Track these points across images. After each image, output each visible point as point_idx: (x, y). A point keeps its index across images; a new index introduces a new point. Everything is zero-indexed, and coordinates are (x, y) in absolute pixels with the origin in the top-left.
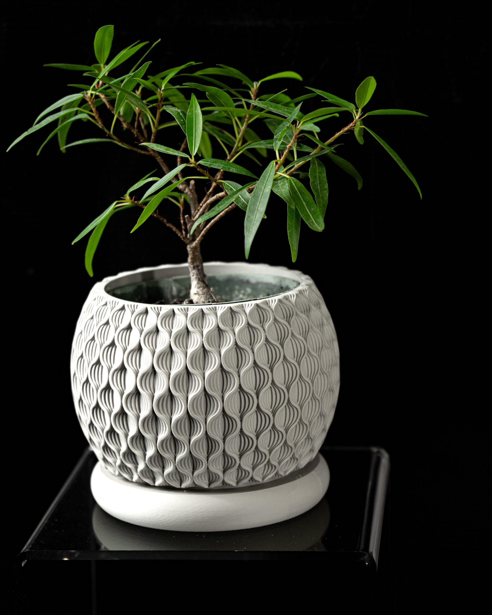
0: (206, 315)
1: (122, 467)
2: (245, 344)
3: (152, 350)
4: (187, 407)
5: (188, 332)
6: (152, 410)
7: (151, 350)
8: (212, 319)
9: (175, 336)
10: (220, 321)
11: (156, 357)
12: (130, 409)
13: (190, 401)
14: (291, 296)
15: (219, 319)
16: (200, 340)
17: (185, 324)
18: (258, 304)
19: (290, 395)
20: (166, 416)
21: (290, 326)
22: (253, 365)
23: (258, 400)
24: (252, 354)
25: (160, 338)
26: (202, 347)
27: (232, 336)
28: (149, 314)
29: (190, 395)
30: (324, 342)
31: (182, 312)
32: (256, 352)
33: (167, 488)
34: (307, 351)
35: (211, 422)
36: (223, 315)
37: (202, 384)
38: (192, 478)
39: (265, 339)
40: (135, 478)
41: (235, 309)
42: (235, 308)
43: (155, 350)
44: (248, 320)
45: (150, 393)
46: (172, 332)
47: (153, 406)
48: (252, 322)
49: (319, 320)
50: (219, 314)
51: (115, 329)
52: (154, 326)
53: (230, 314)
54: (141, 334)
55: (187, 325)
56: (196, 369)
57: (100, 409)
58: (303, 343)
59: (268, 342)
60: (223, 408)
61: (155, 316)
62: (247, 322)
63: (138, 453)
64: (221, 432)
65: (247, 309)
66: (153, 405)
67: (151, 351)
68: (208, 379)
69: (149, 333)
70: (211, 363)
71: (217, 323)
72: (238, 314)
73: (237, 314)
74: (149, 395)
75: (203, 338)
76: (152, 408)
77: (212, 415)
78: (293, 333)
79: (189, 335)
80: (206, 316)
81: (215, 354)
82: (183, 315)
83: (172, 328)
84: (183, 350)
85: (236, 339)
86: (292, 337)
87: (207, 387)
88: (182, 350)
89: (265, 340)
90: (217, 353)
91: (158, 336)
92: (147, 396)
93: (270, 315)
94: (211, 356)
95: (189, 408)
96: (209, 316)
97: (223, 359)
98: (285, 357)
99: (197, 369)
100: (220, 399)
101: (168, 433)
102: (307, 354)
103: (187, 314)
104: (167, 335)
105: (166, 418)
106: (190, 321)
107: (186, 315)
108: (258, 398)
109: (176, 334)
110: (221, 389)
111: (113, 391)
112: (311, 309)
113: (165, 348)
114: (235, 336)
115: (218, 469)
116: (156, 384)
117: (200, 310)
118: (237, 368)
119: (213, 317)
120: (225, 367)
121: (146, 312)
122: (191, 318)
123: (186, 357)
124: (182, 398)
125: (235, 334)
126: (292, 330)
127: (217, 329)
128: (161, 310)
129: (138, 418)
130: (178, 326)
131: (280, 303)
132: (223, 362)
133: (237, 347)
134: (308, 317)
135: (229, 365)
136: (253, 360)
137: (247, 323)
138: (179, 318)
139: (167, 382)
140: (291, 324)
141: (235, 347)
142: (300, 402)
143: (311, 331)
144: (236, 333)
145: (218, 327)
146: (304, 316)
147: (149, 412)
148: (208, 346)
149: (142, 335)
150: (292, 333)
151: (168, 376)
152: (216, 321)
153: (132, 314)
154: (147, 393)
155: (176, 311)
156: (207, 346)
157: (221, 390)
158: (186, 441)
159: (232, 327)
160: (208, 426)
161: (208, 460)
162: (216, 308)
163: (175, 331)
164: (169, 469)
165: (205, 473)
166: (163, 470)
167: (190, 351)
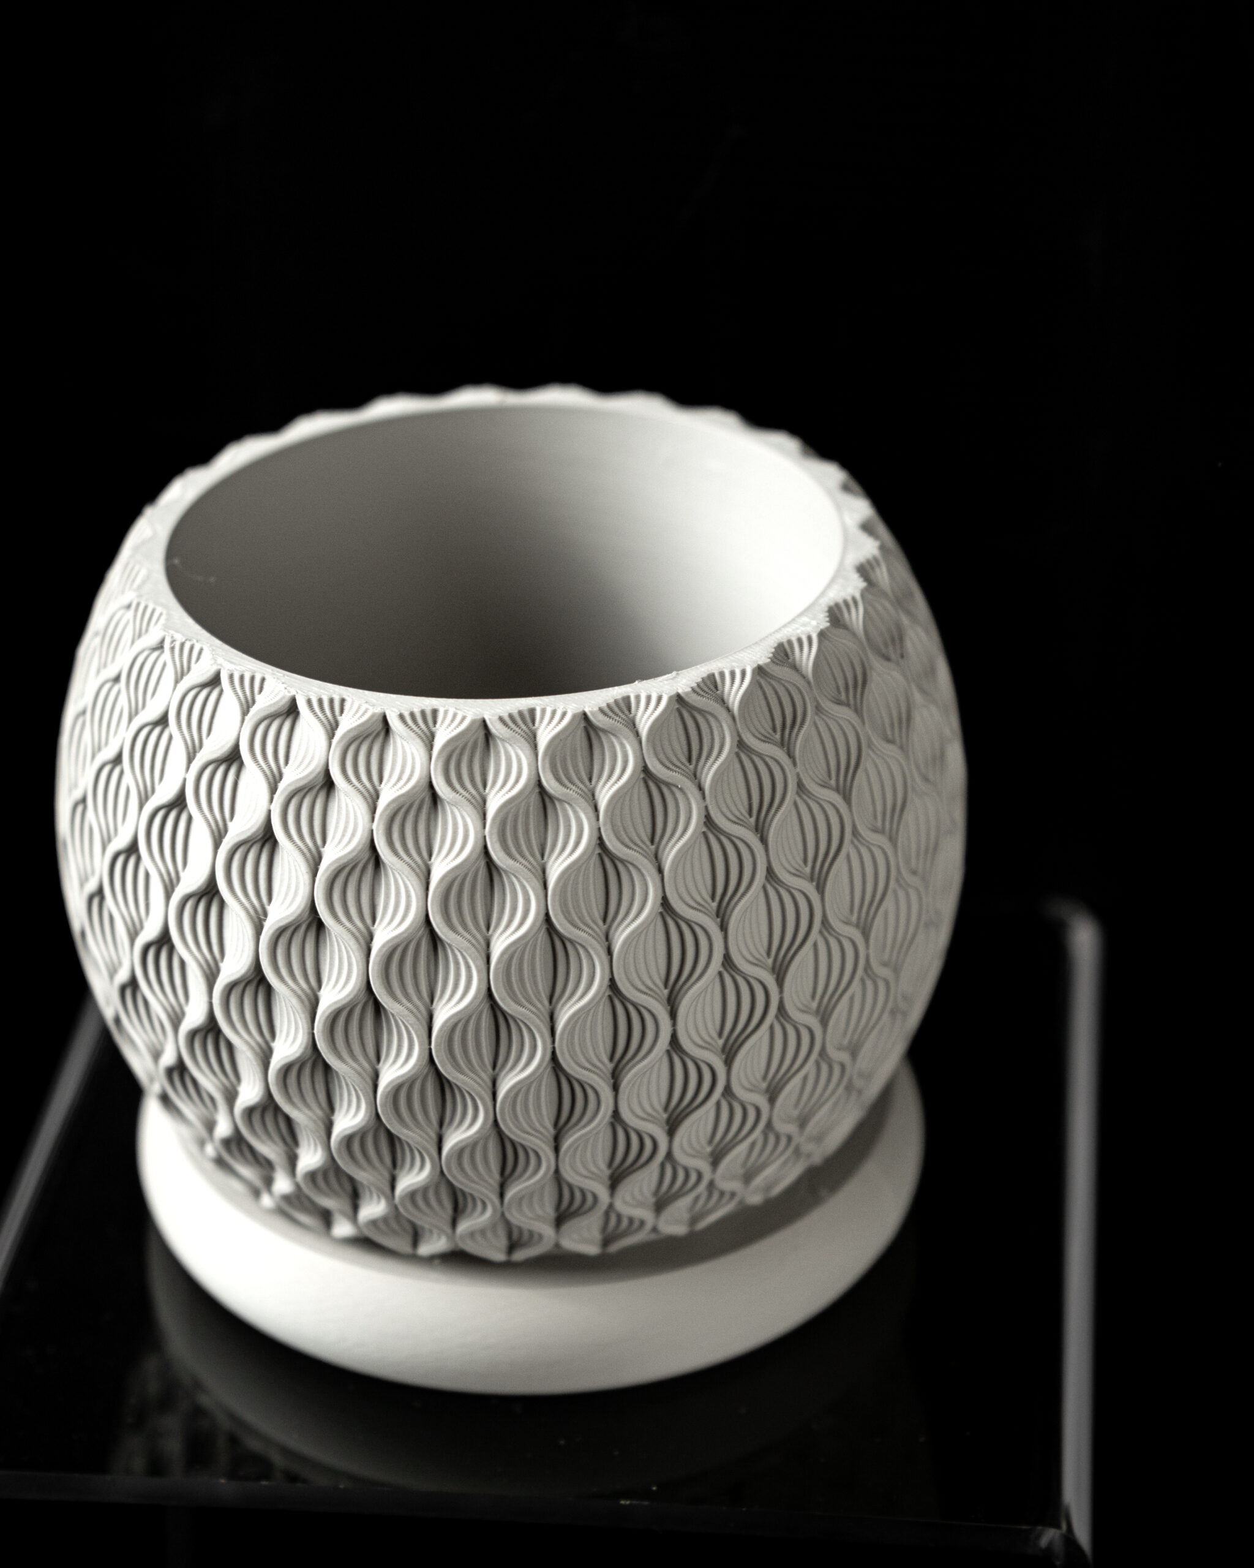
0: (499, 743)
1: (236, 1143)
2: (632, 841)
3: (309, 850)
4: (430, 1050)
5: (435, 798)
6: (310, 1043)
7: (305, 850)
8: (518, 757)
9: (388, 812)
10: (547, 765)
11: (324, 879)
12: (239, 1025)
13: (441, 1030)
14: (800, 641)
15: (544, 759)
16: (476, 833)
17: (425, 773)
18: (683, 695)
19: (786, 994)
20: (360, 1065)
21: (795, 764)
22: (661, 910)
23: (674, 1024)
24: (657, 878)
25: (339, 812)
26: (482, 856)
27: (588, 819)
28: (300, 723)
29: (439, 1008)
30: (913, 779)
31: (414, 727)
32: (670, 871)
34: (851, 832)
35: (512, 1094)
37: (480, 980)
38: (452, 1238)
39: (703, 819)
40: (284, 1185)
41: (599, 720)
42: (601, 717)
43: (322, 849)
44: (644, 759)
45: (303, 990)
46: (378, 797)
47: (313, 1034)
48: (659, 766)
49: (898, 701)
50: (544, 736)
51: (188, 754)
52: (318, 770)
53: (584, 735)
54: (273, 792)
55: (430, 778)
56: (460, 929)
57: (172, 949)
58: (838, 811)
59: (714, 828)
60: (554, 1053)
61: (321, 735)
62: (641, 765)
64: (549, 1119)
65: (642, 717)
66: (315, 1031)
67: (308, 855)
68: (501, 966)
69: (300, 792)
70: (514, 909)
71: (534, 772)
72: (612, 737)
73: (606, 735)
74: (299, 997)
75: (484, 827)
76: (311, 1040)
77: (516, 1075)
78: (803, 785)
79: (439, 807)
80: (496, 746)
81: (528, 882)
82: (418, 741)
83: (381, 780)
84: (416, 863)
85: (599, 829)
86: (800, 796)
87: (497, 991)
88: (414, 860)
89: (705, 823)
90: (535, 880)
91: (331, 799)
92: (294, 1001)
93: (723, 731)
94: (512, 884)
95: (436, 1052)
96: (507, 745)
97: (553, 900)
98: (770, 872)
99: (465, 927)
100: (542, 1026)
101: (367, 1119)
102: (852, 842)
103: (432, 736)
104: (360, 807)
105: (359, 1074)
106: (440, 765)
107: (429, 740)
108: (673, 1015)
109: (392, 807)
110: (548, 992)
112: (868, 672)
113: (354, 854)
114: (598, 819)
115: (538, 1218)
116: (325, 960)
117: (478, 724)
118: (604, 920)
119: (522, 750)
120: (560, 924)
121: (291, 711)
122: (445, 754)
123: (427, 889)
124: (413, 1020)
125: (596, 809)
126: (798, 775)
127: (537, 790)
128: (342, 711)
129: (266, 1058)
130: (399, 779)
131: (762, 677)
132: (554, 910)
133: (604, 851)
134: (858, 711)
135: (576, 918)
136: (660, 895)
137: (640, 768)
138: (403, 747)
139: (361, 967)
140: (797, 753)
141: (598, 851)
142: (822, 997)
143: (869, 755)
144: (602, 805)
145: (540, 786)
146: (845, 713)
147: (301, 1051)
148: (502, 854)
149: (276, 796)
150: (800, 785)
151: (364, 946)
152: (533, 768)
153: (245, 712)
154: (293, 991)
156: (497, 855)
157: (548, 994)
158: (429, 1147)
159: (588, 783)
160: (502, 1109)
161: (502, 1195)
162: (532, 711)
163: (388, 794)
164: (373, 1209)
165: (494, 1227)
166: (355, 1208)
167: (440, 869)
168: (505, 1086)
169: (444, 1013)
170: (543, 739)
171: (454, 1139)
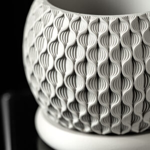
1: (62, 119)
4: (109, 85)
7: (84, 46)
8: (126, 25)
9: (100, 37)
15: (131, 25)
16: (118, 40)
25: (90, 38)
28: (81, 21)
31: (105, 20)
33: (92, 133)
36: (133, 22)
37: (120, 71)
38: (110, 129)
40: (71, 126)
42: (141, 17)
43: (87, 46)
45: (83, 75)
47: (85, 84)
50: (131, 21)
51: (58, 30)
52: (86, 30)
54: (77, 35)
55: (109, 30)
57: (47, 82)
61: (86, 23)
63: (73, 112)
69: (82, 35)
74: (82, 77)
75: (120, 39)
77: (126, 90)
80: (121, 23)
83: (99, 31)
84: (106, 47)
85: (142, 39)
95: (111, 86)
96: (123, 23)
101: (96, 102)
104: (95, 37)
106: (111, 27)
107: (108, 23)
110: (132, 72)
111: (56, 72)
113: (94, 46)
114: (142, 37)
118: (143, 58)
120: (135, 58)
121: (79, 19)
122: (112, 25)
123: (109, 52)
125: (141, 35)
128: (90, 19)
129: (75, 91)
130: (102, 31)
132: (134, 55)
135: (138, 57)
138: (103, 24)
139: (96, 69)
144: (143, 34)
145: (130, 31)
152: (129, 27)
153: (70, 21)
154: (81, 75)
155: (101, 19)
158: (108, 107)
161: (122, 118)
162: (128, 17)
163: (100, 34)
164: (95, 123)
165: (119, 126)
166: (90, 124)
167: (111, 48)
168: (124, 93)
169: (112, 78)
170: (131, 22)
171: (113, 105)
